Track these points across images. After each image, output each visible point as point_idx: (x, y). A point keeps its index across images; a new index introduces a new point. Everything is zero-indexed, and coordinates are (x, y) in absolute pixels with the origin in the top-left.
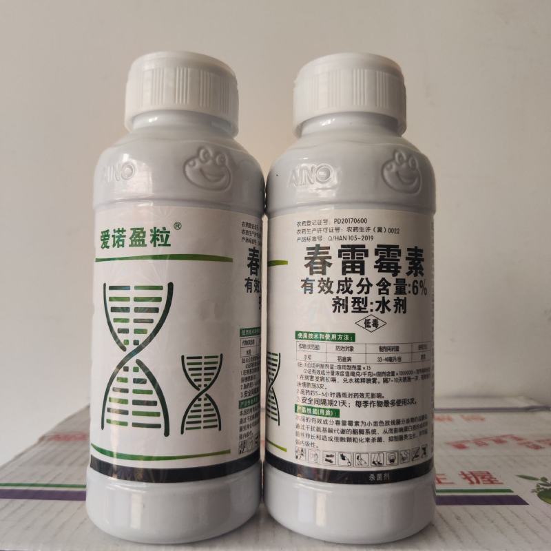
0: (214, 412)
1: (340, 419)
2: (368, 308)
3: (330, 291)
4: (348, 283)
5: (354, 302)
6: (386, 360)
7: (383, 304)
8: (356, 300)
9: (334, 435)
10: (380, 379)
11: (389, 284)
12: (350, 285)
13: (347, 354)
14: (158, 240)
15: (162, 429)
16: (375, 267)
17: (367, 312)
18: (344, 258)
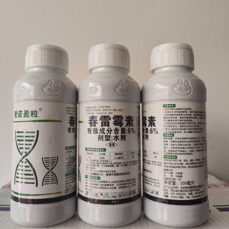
0: (55, 178)
1: (101, 180)
2: (111, 139)
3: (97, 133)
4: (103, 130)
5: (106, 137)
6: (117, 158)
7: (116, 138)
8: (106, 136)
9: (98, 186)
10: (115, 165)
11: (119, 130)
12: (104, 130)
13: (103, 156)
14: (33, 115)
15: (35, 184)
16: (113, 124)
17: (110, 140)
18: (102, 121)
